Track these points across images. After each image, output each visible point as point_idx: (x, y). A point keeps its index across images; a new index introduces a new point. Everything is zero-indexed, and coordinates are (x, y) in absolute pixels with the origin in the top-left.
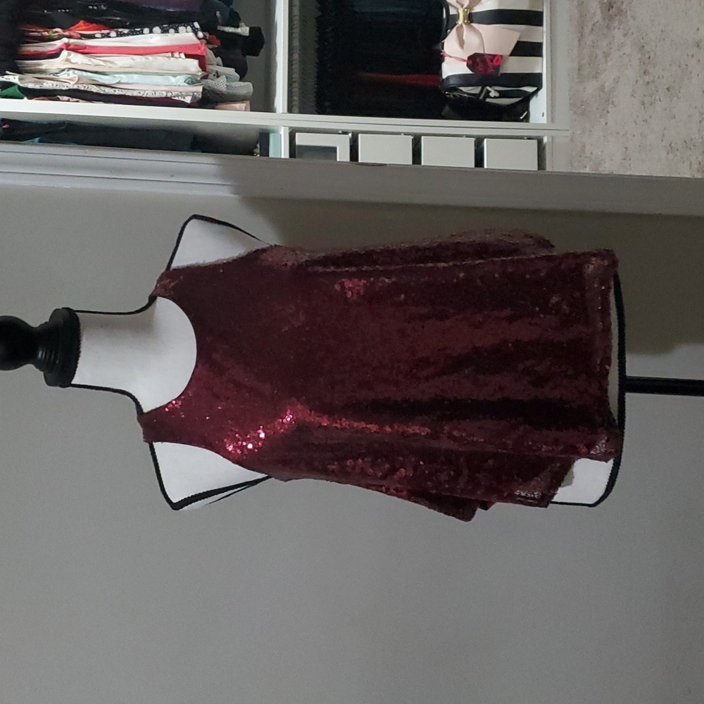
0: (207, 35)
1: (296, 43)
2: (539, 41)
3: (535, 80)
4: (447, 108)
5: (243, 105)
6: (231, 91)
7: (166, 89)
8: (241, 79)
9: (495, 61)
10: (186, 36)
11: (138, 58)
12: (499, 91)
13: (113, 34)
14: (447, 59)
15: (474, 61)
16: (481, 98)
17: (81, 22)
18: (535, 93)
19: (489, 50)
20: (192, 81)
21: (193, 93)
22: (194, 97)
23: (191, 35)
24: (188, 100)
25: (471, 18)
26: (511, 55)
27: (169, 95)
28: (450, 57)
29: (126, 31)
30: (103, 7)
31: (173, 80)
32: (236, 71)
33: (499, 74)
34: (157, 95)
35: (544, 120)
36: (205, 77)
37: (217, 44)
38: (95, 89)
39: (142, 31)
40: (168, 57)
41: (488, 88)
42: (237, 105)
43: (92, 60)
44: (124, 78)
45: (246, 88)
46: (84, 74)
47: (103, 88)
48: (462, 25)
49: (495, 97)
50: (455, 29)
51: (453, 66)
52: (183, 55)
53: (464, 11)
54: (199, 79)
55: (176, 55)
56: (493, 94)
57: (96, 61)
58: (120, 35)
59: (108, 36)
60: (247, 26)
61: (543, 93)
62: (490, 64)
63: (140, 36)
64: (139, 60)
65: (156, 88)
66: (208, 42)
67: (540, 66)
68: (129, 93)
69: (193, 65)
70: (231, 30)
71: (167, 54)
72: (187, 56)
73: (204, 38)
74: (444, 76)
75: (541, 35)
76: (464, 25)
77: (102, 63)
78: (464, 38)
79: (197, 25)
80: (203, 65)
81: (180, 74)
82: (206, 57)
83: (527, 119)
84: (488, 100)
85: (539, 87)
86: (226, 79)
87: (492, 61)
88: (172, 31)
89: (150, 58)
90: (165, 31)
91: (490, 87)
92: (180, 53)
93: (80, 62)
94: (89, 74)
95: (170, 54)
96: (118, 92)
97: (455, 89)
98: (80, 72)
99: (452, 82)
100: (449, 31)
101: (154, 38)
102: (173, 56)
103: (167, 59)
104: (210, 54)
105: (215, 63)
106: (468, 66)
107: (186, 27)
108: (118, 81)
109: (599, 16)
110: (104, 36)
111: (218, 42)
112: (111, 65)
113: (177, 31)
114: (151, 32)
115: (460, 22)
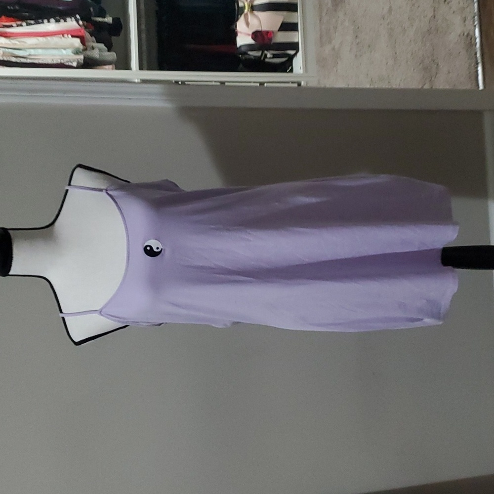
0: (85, 22)
1: (143, 27)
2: (295, 21)
3: (295, 46)
4: (241, 66)
5: (111, 67)
6: (102, 58)
7: (61, 58)
8: (109, 50)
9: (269, 34)
10: (71, 24)
11: (41, 39)
12: (272, 54)
13: (24, 24)
14: (239, 34)
15: (256, 35)
16: (262, 58)
17: (3, 17)
18: (296, 54)
19: (265, 28)
20: (77, 52)
21: (78, 60)
22: (78, 63)
23: (74, 23)
24: (75, 64)
25: (253, 8)
26: (278, 31)
27: (62, 62)
28: (241, 33)
29: (32, 22)
30: (17, 7)
31: (64, 52)
32: (105, 46)
33: (272, 43)
34: (55, 62)
35: (301, 71)
36: (85, 50)
37: (92, 29)
38: (14, 60)
39: (43, 21)
40: (61, 38)
41: (266, 52)
42: (107, 67)
43: (12, 41)
44: (32, 52)
45: (112, 56)
46: (7, 50)
47: (19, 59)
48: (247, 13)
49: (270, 58)
50: (243, 16)
51: (244, 39)
52: (70, 36)
53: (248, 4)
54: (81, 50)
55: (66, 36)
56: (269, 55)
57: (14, 41)
58: (28, 24)
59: (21, 25)
60: (110, 16)
61: (300, 54)
62: (265, 36)
63: (42, 24)
64: (42, 40)
65: (52, 58)
66: (86, 28)
67: (297, 37)
68: (36, 62)
69: (77, 42)
70: (100, 19)
71: (59, 36)
72: (73, 36)
73: (83, 24)
74: (238, 45)
75: (297, 17)
76: (249, 13)
77: (17, 43)
78: (249, 20)
79: (78, 17)
80: (83, 42)
81: (68, 48)
82: (85, 37)
83: (291, 71)
84: (267, 60)
85: (298, 51)
86: (98, 50)
87: (267, 35)
88: (62, 21)
89: (49, 38)
90: (58, 21)
91: (267, 50)
92: (68, 34)
93: (3, 43)
94: (10, 50)
95: (61, 36)
96: (29, 61)
97: (245, 53)
98: (4, 49)
99: (243, 49)
100: (239, 16)
101: (51, 26)
102: (63, 36)
103: (59, 39)
104: (87, 35)
105: (91, 41)
106: (252, 38)
107: (71, 18)
108: (28, 53)
109: (330, 5)
110: (18, 26)
111: (93, 28)
112: (23, 44)
113: (65, 21)
114: (49, 22)
115: (246, 11)
